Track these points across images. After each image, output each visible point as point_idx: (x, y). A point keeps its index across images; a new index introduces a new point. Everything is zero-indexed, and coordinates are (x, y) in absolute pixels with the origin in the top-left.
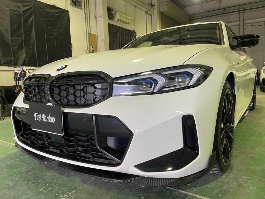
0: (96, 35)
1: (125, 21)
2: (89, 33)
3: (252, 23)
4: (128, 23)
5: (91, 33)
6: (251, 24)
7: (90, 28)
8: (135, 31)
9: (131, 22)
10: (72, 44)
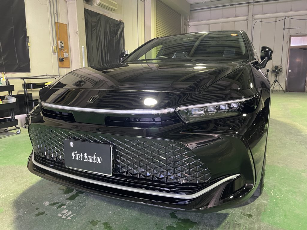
0: (67, 25)
1: (109, 6)
2: (56, 21)
3: (262, 19)
4: (113, 10)
5: (59, 22)
6: (260, 20)
7: (57, 15)
8: (123, 21)
9: (117, 9)
10: (28, 37)
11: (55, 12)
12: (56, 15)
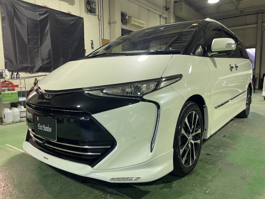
0: (109, 40)
1: (139, 25)
4: (142, 28)
5: (104, 39)
9: (144, 26)
11: (102, 32)
12: (102, 34)
